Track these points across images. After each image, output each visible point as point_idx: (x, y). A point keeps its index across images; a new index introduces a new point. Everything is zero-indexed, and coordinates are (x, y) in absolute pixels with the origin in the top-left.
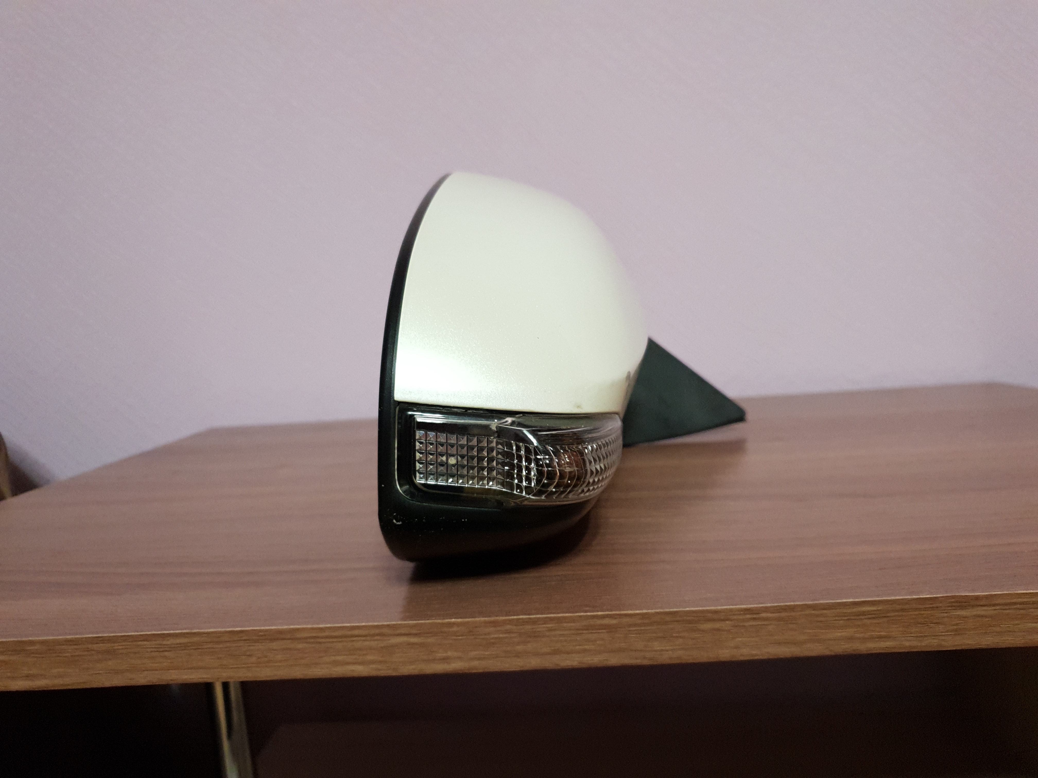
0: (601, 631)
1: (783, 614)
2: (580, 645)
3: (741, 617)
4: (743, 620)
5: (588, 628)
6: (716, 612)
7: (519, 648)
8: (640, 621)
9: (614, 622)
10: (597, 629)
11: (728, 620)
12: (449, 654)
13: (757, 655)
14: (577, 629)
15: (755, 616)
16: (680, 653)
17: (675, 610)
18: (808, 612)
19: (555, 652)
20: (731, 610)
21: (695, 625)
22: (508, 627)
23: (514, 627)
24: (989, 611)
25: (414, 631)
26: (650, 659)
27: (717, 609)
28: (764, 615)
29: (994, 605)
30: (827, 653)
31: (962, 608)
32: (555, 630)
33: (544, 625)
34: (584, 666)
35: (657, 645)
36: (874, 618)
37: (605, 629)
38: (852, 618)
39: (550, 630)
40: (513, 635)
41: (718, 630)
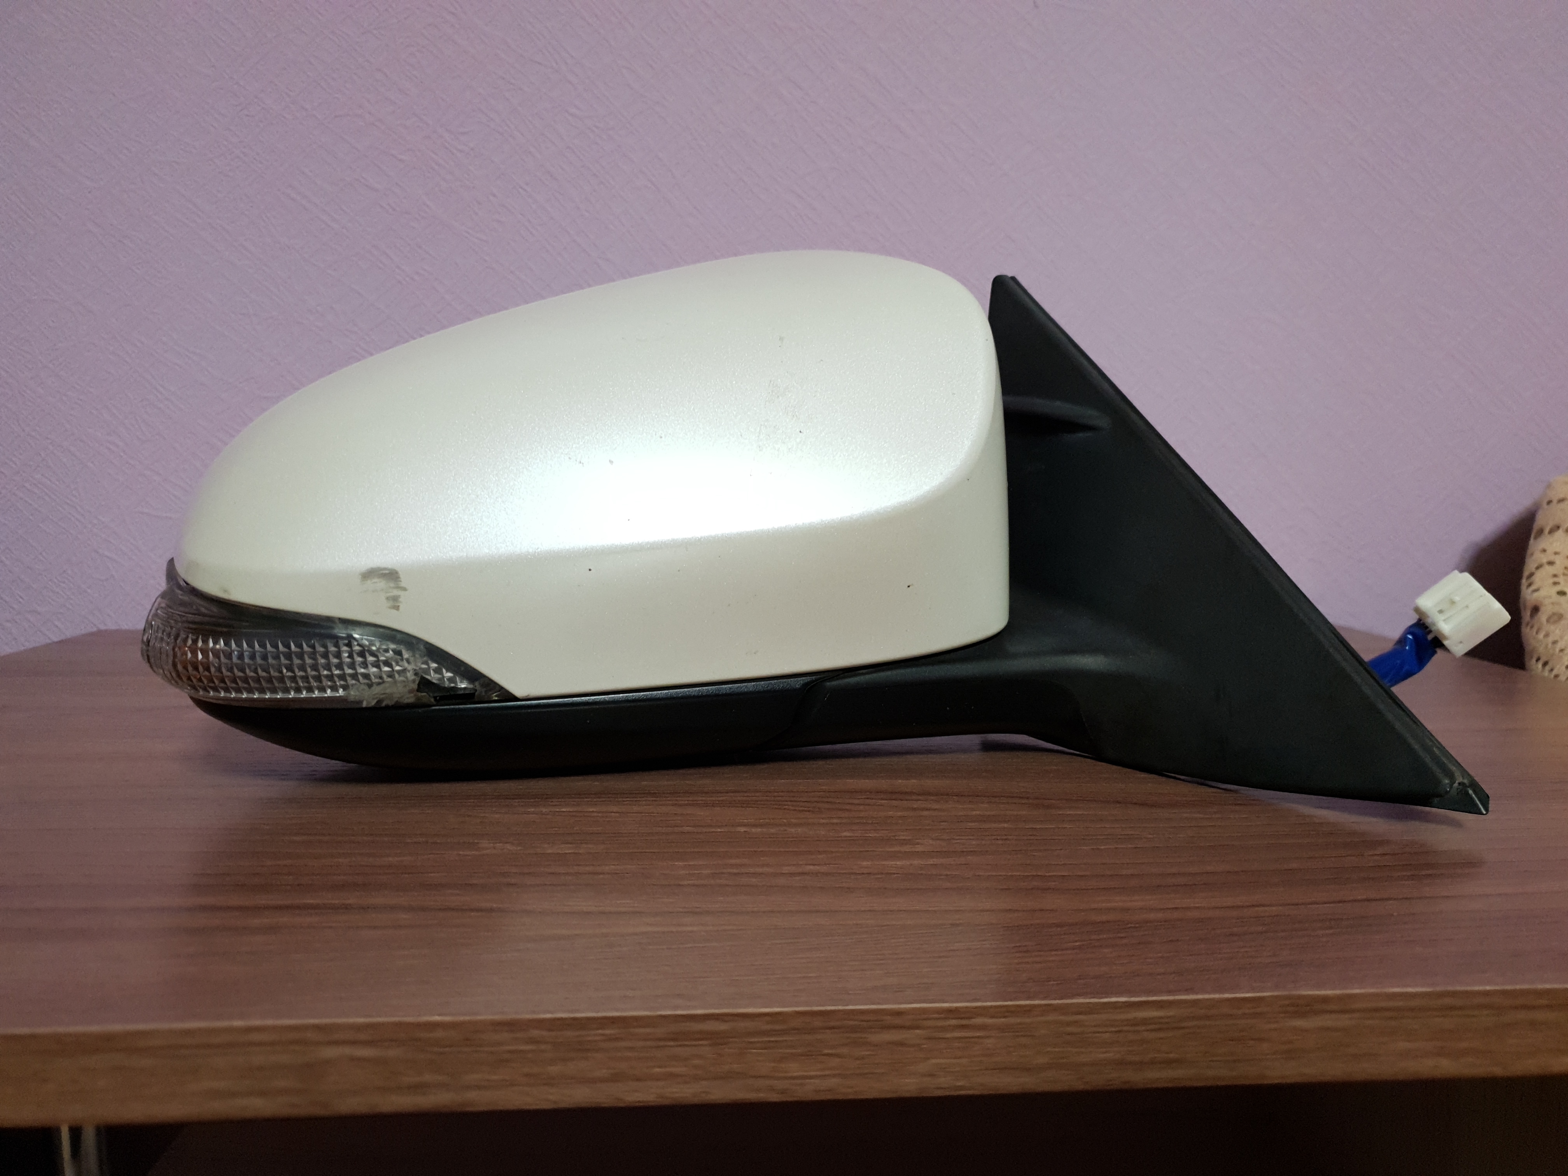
0: (701, 1042)
1: (1012, 1020)
2: (660, 1067)
3: (940, 1023)
4: (944, 1029)
5: (675, 1037)
6: (899, 1013)
7: (554, 1069)
8: (769, 1027)
9: (723, 1027)
10: (696, 1040)
11: (918, 1027)
12: (428, 1077)
13: (962, 1088)
14: (660, 1040)
15: (964, 1022)
16: (833, 1082)
17: (829, 1008)
18: (1051, 1017)
19: (616, 1078)
20: (924, 1011)
21: (864, 1036)
22: (535, 1033)
23: (545, 1033)
24: (1344, 1021)
25: (362, 1036)
26: (783, 1092)
27: (899, 1008)
28: (979, 1021)
29: (1353, 1011)
30: (1080, 1086)
31: (1302, 1015)
32: (617, 1039)
33: (600, 1031)
34: (666, 1102)
35: (794, 1068)
36: (1160, 1029)
37: (706, 1039)
38: (1125, 1028)
39: (610, 1039)
40: (543, 1047)
41: (901, 1044)
